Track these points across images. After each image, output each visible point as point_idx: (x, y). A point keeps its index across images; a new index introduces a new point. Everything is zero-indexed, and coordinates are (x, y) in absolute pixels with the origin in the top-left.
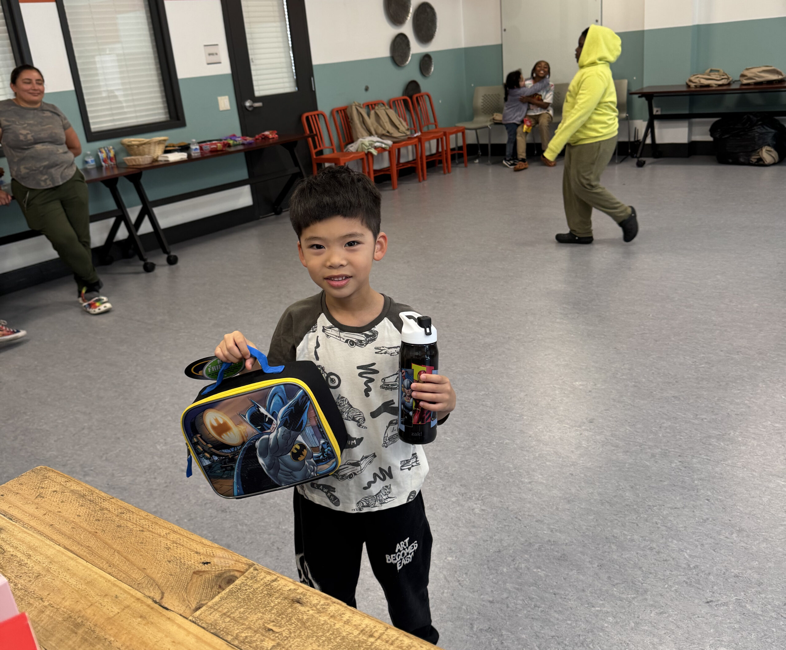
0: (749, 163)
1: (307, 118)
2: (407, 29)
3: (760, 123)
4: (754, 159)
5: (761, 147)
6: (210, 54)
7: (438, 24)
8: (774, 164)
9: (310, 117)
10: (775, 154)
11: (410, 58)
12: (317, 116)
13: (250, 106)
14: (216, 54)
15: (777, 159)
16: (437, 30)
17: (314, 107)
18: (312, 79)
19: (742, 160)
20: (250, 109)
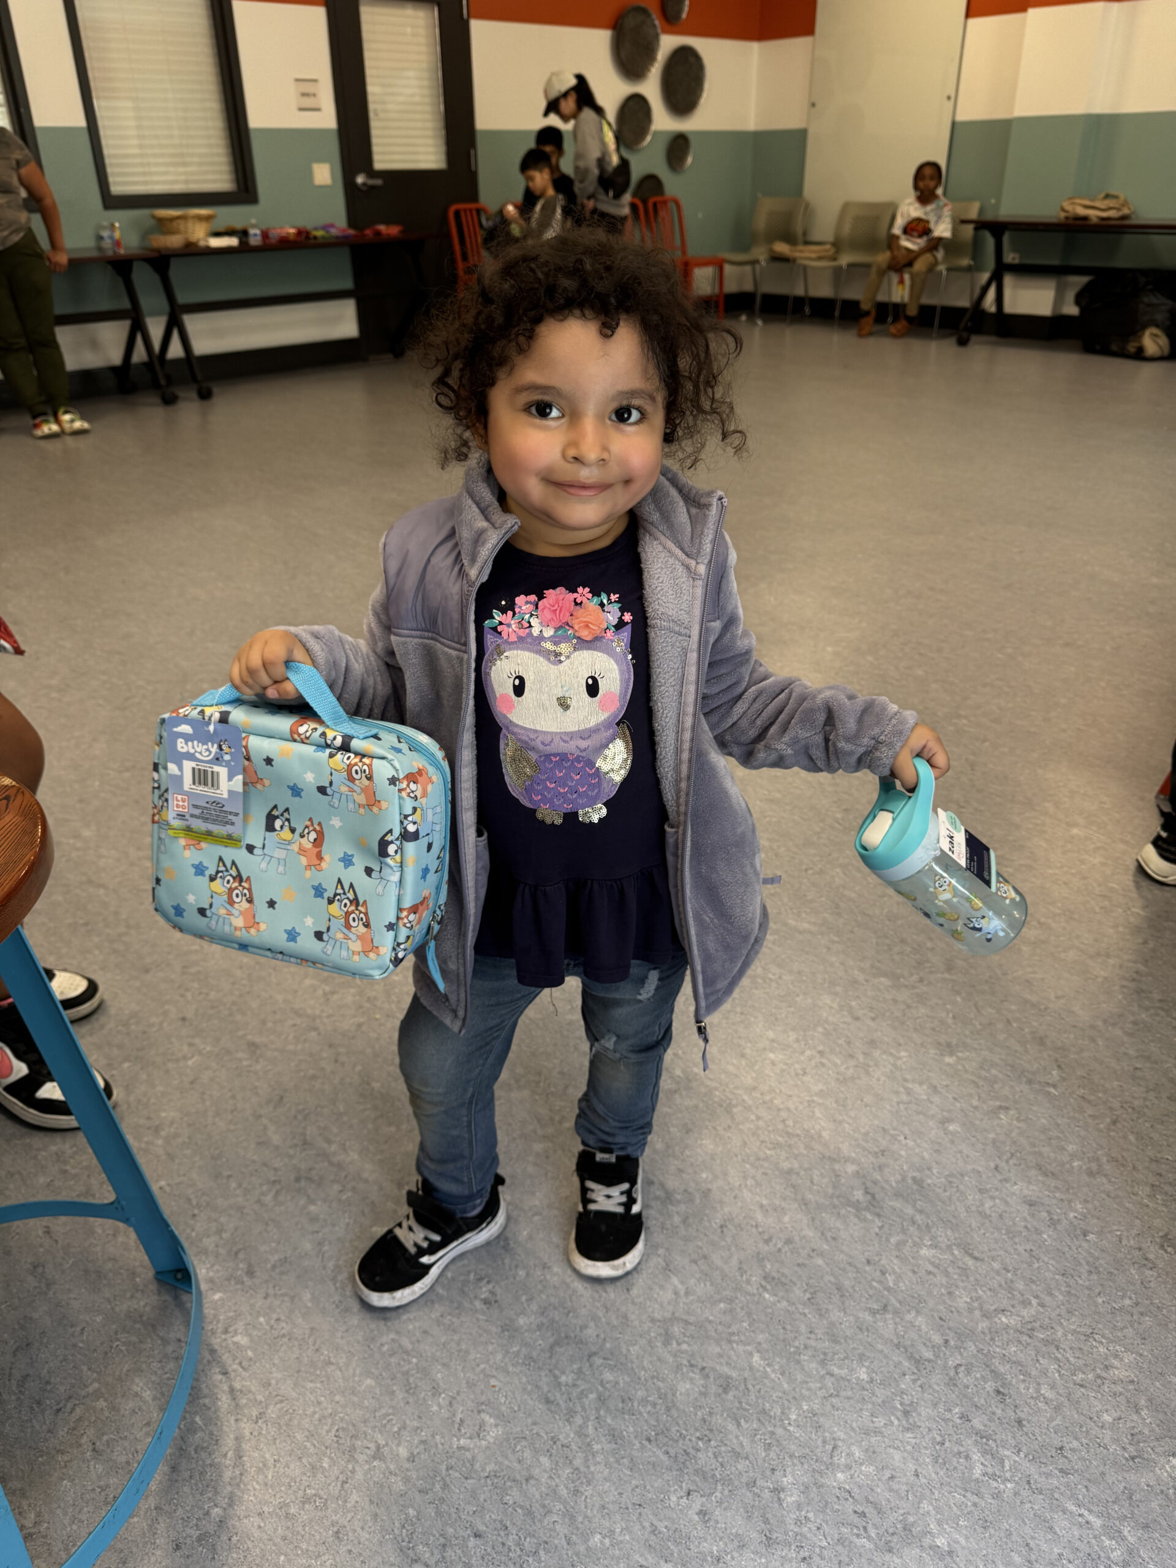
0: (1123, 354)
1: (457, 214)
2: (651, 88)
3: (1150, 287)
4: (1131, 348)
5: (1144, 327)
6: (304, 95)
7: (707, 85)
8: (1161, 359)
9: (462, 214)
10: (1164, 341)
11: (649, 138)
12: (474, 213)
13: (364, 184)
14: (314, 95)
15: (1166, 351)
16: (705, 95)
17: (474, 196)
18: (472, 152)
19: (1114, 348)
20: (364, 188)
